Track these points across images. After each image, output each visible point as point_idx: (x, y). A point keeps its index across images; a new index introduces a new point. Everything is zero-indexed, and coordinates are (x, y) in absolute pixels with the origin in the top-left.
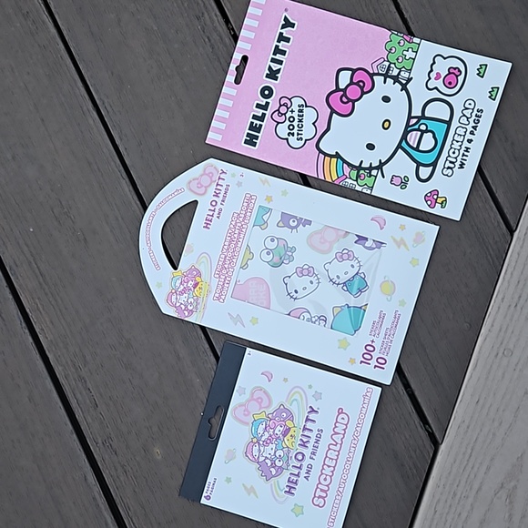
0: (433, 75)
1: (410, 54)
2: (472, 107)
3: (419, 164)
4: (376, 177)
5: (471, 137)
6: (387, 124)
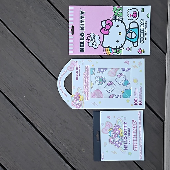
0: (129, 15)
1: (120, 11)
2: (143, 21)
3: (133, 42)
4: (122, 50)
5: (145, 30)
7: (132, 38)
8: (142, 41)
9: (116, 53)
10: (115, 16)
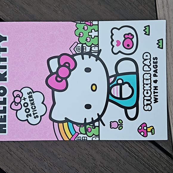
0: (115, 43)
1: (94, 34)
2: (149, 57)
3: (126, 109)
4: (99, 127)
5: (155, 78)
6: (94, 87)
7: (123, 97)
8: (147, 105)
9: (86, 136)
10: (80, 45)
